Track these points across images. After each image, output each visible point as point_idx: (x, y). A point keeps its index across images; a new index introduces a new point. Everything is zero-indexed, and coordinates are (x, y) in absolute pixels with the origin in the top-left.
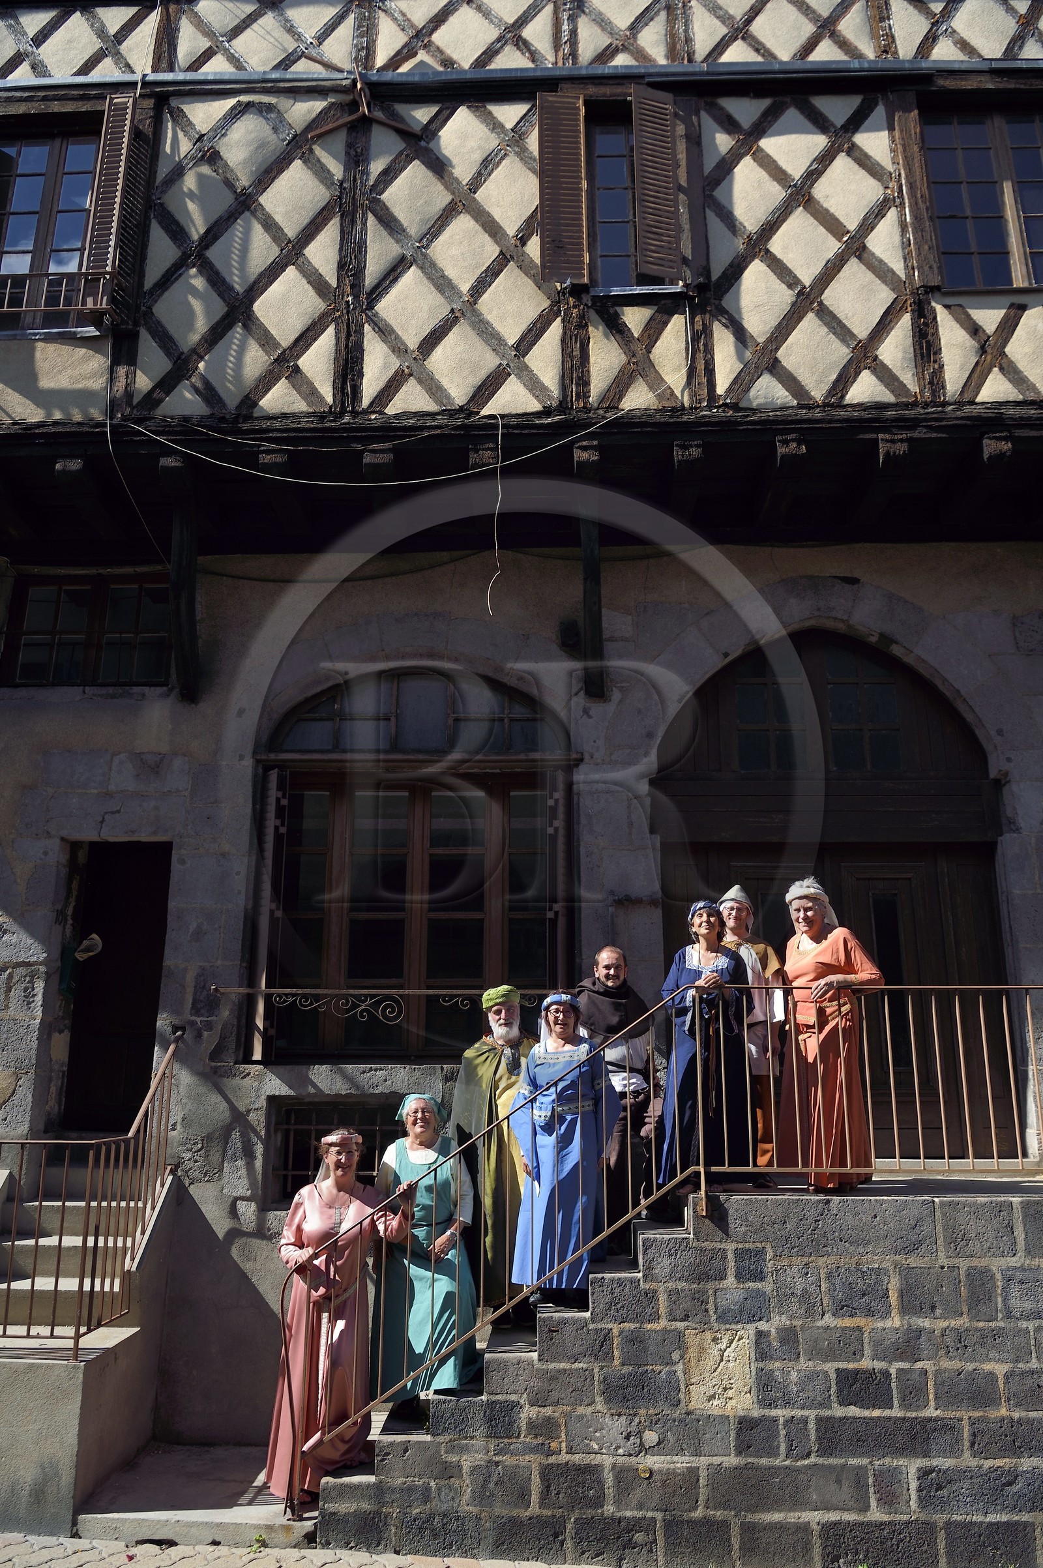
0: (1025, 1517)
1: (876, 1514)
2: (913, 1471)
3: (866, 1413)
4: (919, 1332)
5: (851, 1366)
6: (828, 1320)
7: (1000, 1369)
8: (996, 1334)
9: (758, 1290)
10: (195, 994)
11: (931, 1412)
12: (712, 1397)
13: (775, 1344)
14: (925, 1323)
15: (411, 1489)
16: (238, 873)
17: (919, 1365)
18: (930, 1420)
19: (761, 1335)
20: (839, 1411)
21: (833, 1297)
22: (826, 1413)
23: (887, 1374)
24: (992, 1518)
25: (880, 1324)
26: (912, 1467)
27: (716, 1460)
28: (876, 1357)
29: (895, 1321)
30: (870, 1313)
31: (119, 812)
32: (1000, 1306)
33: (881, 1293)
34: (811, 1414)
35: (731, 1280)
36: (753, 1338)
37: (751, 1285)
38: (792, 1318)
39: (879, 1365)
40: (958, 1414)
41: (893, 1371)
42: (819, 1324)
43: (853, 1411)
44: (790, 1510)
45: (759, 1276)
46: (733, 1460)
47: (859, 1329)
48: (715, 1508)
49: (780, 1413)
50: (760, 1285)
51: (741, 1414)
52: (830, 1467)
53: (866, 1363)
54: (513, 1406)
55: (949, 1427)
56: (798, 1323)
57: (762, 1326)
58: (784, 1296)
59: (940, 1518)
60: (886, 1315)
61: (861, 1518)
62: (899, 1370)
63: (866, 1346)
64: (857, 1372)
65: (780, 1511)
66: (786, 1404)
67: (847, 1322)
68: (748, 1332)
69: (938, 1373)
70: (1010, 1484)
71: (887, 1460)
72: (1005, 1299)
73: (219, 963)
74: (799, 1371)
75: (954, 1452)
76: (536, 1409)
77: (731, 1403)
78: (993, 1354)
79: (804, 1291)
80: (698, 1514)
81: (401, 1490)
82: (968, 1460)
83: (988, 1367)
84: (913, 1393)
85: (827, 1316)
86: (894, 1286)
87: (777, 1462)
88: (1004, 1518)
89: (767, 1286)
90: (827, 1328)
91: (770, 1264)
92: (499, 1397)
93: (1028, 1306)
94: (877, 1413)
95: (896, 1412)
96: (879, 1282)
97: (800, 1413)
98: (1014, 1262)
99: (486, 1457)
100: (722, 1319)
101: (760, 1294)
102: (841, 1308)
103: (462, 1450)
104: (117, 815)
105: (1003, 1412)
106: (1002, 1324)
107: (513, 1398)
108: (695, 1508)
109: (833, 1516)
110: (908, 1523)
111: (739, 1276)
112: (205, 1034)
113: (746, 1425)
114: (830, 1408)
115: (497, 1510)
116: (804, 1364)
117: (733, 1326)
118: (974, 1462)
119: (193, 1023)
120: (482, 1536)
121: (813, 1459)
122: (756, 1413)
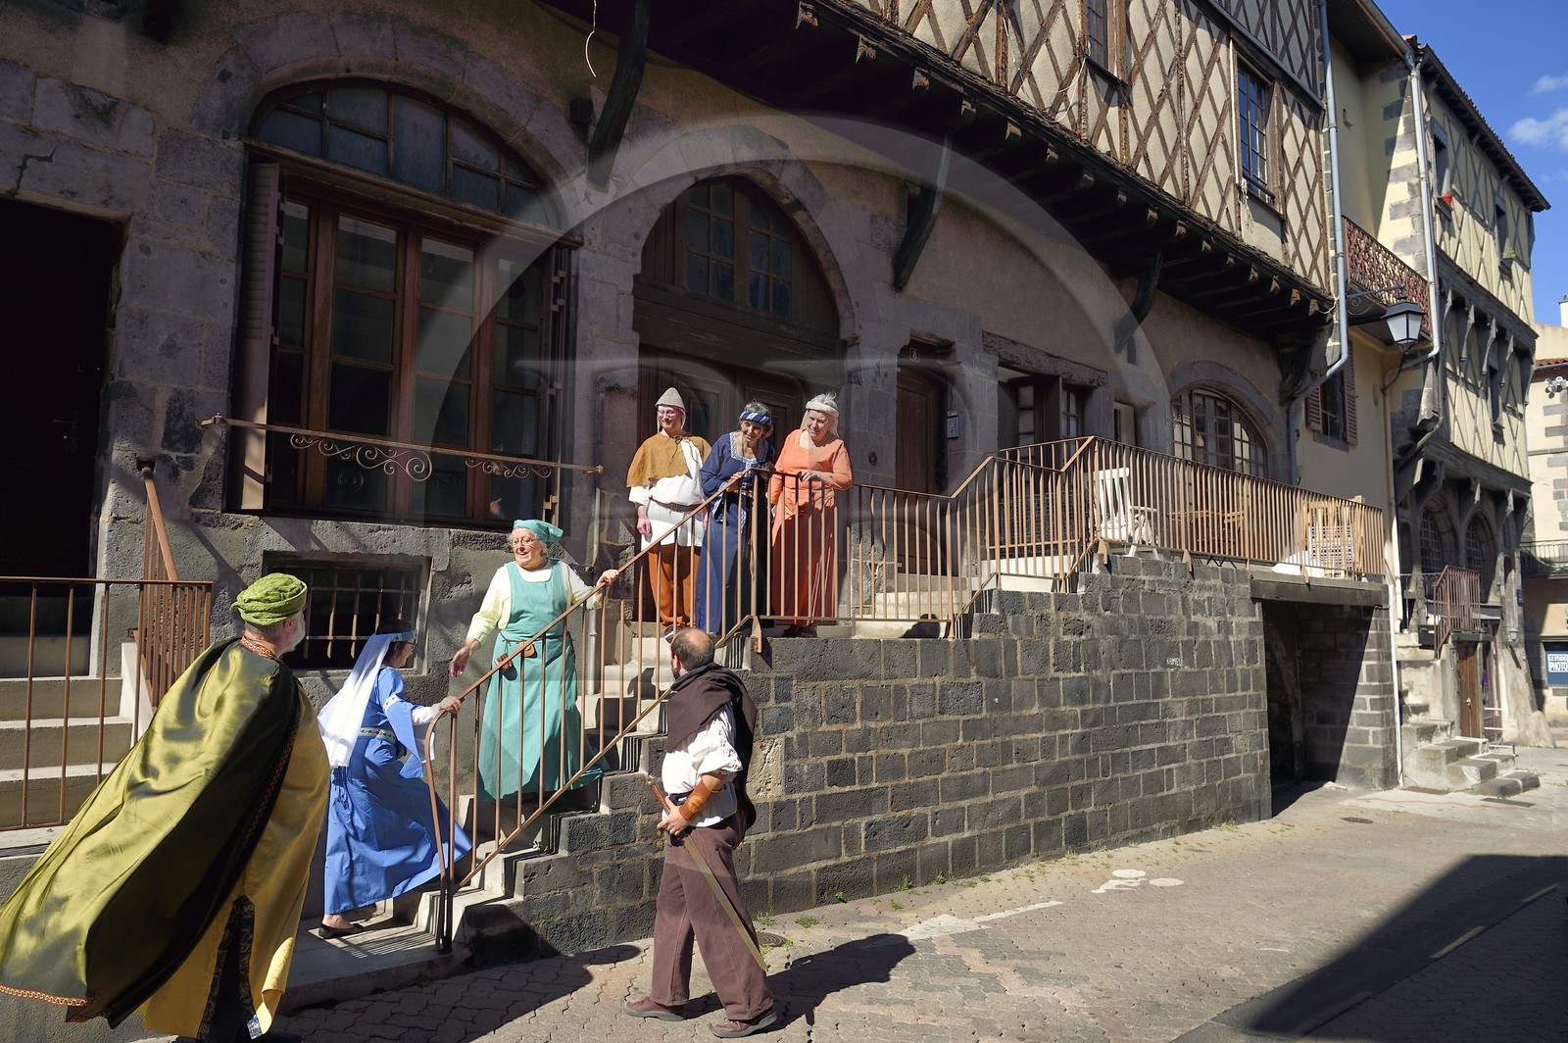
0: (913, 845)
1: (845, 858)
2: (863, 825)
3: (842, 790)
4: (870, 730)
5: (836, 757)
6: (825, 727)
7: (906, 752)
8: (906, 729)
9: (787, 708)
10: (168, 422)
11: (874, 785)
12: (759, 790)
13: (796, 747)
14: (872, 725)
15: (554, 900)
16: (223, 282)
17: (869, 754)
18: (872, 790)
19: (788, 740)
20: (828, 790)
21: (827, 710)
22: (823, 792)
23: (853, 761)
24: (898, 849)
25: (850, 728)
26: (862, 822)
27: (761, 836)
28: (848, 750)
29: (858, 725)
30: (846, 721)
31: (49, 159)
32: (908, 710)
33: (852, 706)
34: (814, 794)
35: (772, 701)
36: (783, 743)
37: (783, 704)
38: (805, 727)
39: (849, 756)
40: (885, 784)
41: (856, 759)
42: (820, 730)
43: (836, 789)
44: (801, 865)
45: (788, 698)
46: (771, 835)
47: (840, 732)
48: (760, 872)
49: (796, 796)
50: (789, 704)
51: (776, 800)
52: (823, 830)
53: (843, 755)
54: (631, 816)
55: (880, 793)
56: (808, 730)
57: (789, 734)
58: (802, 710)
59: (875, 854)
60: (853, 721)
61: (838, 862)
62: (859, 758)
63: (843, 743)
64: (838, 761)
65: (795, 866)
66: (801, 789)
67: (834, 728)
68: (780, 739)
69: (878, 757)
70: (907, 826)
71: (850, 821)
72: (911, 706)
73: (200, 388)
74: (808, 765)
75: (882, 810)
76: (647, 816)
77: (770, 793)
78: (903, 742)
79: (813, 707)
80: (749, 878)
81: (546, 903)
82: (890, 814)
83: (900, 751)
84: (866, 775)
85: (824, 723)
86: (859, 699)
87: (795, 832)
88: (902, 848)
89: (792, 705)
90: (824, 732)
91: (794, 688)
92: (621, 811)
93: (921, 709)
94: (847, 789)
95: (857, 787)
96: (851, 698)
97: (807, 795)
98: (916, 681)
99: (610, 862)
100: (767, 732)
101: (788, 710)
102: (833, 718)
103: (594, 859)
104: (46, 164)
105: (907, 780)
106: (908, 722)
107: (631, 810)
108: (748, 874)
109: (823, 864)
110: (861, 860)
111: (776, 698)
112: (184, 473)
113: (779, 807)
114: (823, 788)
115: (619, 904)
116: (812, 759)
117: (773, 736)
118: (892, 814)
119: (166, 459)
120: (608, 927)
121: (814, 826)
122: (784, 799)
